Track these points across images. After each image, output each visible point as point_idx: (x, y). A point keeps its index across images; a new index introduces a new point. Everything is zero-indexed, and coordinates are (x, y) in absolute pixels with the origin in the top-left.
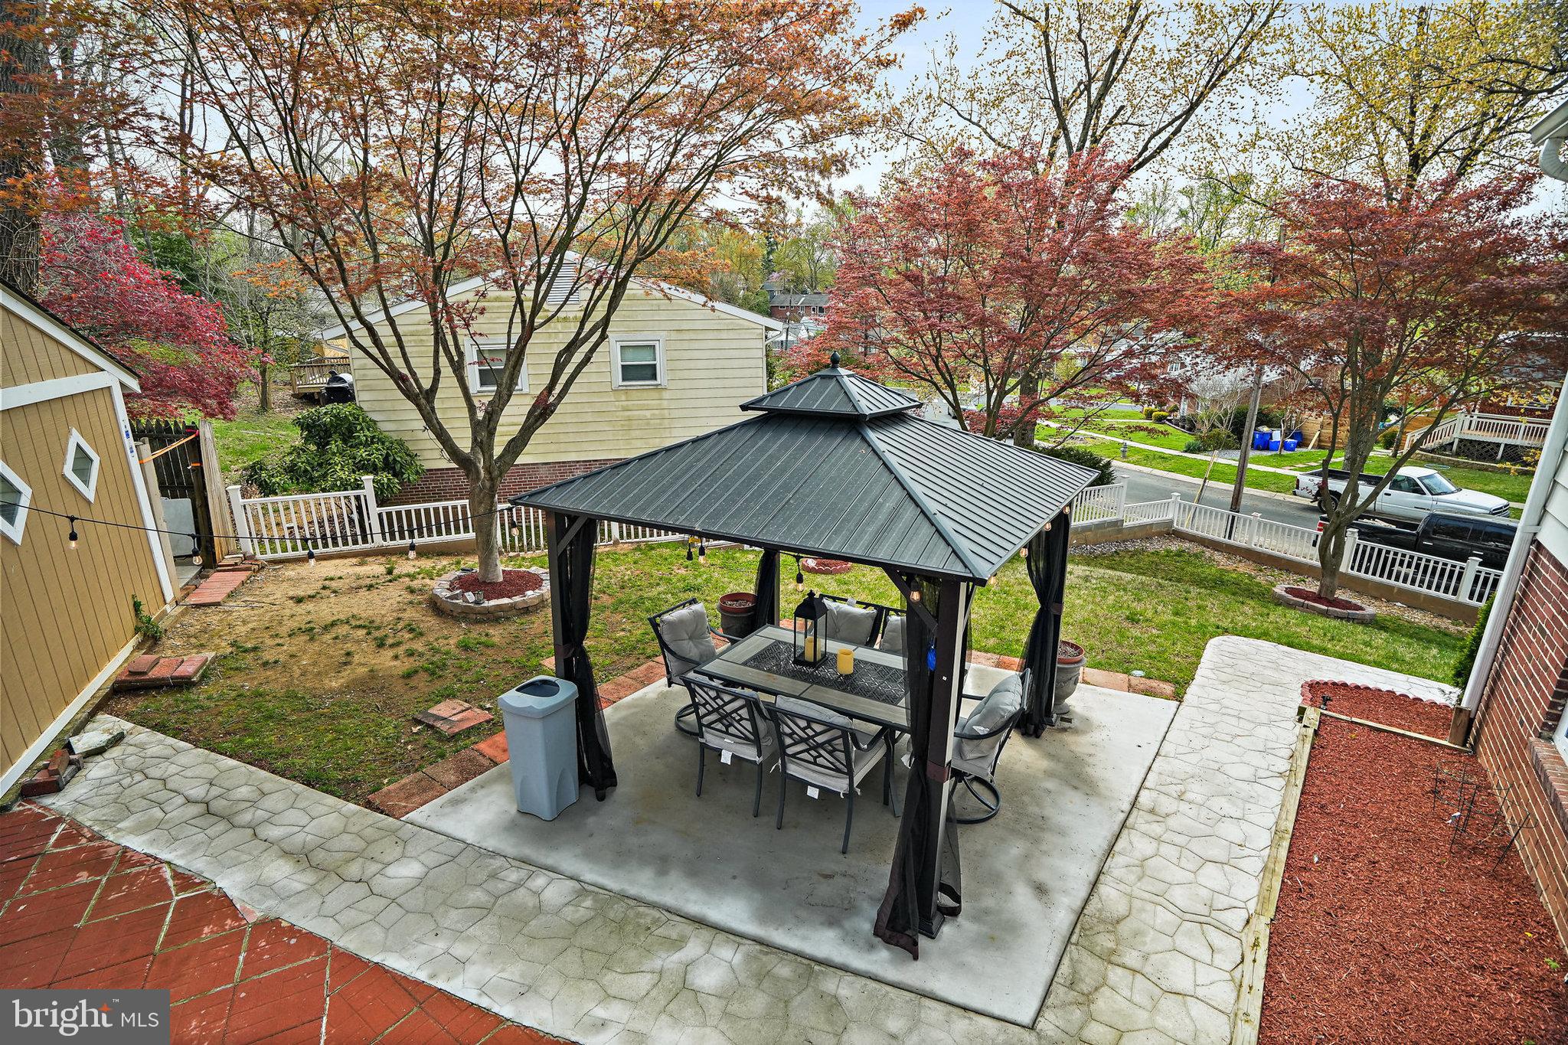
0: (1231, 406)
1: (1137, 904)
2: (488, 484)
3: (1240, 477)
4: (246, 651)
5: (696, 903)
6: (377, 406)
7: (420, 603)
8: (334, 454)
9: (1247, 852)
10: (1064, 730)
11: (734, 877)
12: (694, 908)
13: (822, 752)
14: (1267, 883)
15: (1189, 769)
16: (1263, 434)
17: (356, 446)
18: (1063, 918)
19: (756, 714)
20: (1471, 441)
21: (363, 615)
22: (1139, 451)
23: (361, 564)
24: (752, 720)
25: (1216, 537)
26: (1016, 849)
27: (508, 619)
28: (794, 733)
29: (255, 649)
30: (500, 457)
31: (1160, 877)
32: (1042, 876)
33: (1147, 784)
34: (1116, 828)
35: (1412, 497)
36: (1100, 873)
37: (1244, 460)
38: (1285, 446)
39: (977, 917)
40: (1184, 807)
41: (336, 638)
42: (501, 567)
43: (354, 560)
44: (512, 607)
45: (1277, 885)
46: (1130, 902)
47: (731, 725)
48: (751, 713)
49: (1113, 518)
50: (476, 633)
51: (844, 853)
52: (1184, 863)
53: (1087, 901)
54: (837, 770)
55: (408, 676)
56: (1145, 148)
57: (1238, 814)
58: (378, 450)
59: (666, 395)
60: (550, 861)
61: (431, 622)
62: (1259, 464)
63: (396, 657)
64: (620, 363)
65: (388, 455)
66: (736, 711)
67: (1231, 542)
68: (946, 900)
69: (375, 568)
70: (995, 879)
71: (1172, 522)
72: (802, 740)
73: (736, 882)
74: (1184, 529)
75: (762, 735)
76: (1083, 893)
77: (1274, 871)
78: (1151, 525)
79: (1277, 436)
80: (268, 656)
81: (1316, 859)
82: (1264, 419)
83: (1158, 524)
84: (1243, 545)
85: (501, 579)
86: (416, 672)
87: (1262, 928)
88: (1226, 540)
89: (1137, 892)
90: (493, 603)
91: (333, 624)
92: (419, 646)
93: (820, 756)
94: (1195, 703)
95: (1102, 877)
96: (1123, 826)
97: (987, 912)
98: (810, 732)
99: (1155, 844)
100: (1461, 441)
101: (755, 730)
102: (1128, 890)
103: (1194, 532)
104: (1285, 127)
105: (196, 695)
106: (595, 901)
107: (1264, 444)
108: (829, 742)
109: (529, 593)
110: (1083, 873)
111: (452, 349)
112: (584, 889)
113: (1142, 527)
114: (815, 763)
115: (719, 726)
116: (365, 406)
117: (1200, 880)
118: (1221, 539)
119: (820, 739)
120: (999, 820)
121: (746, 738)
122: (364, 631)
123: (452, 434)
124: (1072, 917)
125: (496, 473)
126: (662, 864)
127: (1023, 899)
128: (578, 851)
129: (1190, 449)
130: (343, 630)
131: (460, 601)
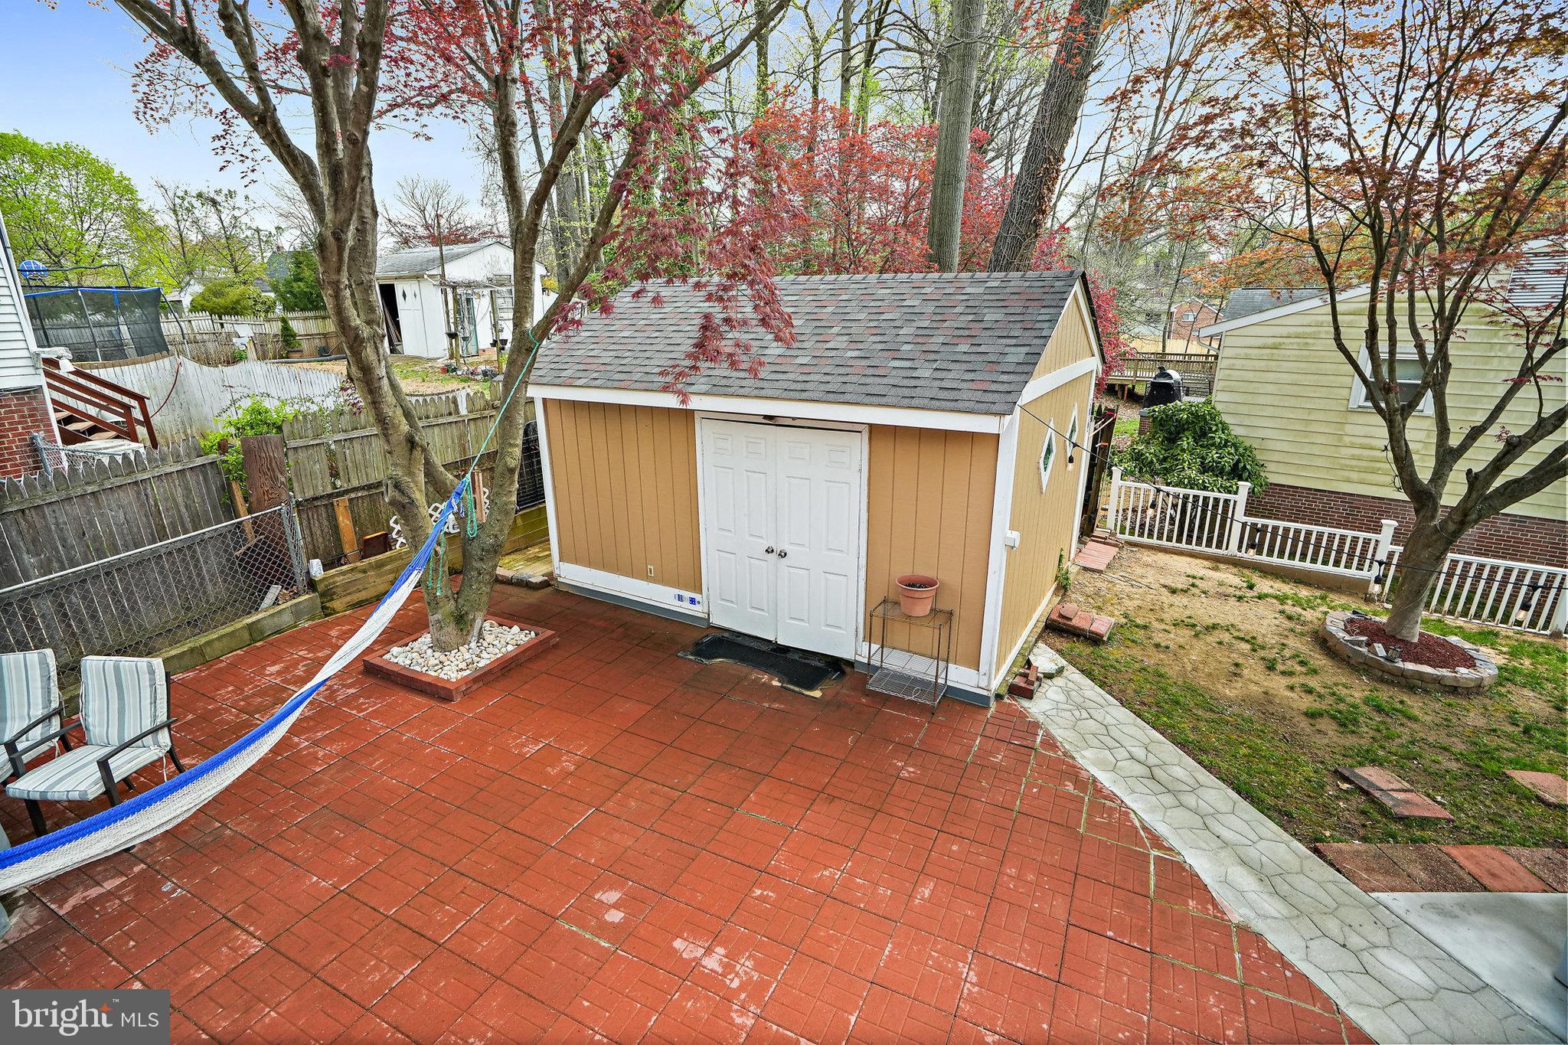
4: (1137, 626)
6: (1232, 408)
7: (1302, 634)
8: (1183, 450)
17: (1207, 447)
21: (1242, 628)
23: (1213, 569)
27: (1426, 691)
29: (1145, 627)
41: (1220, 643)
42: (1419, 629)
43: (1206, 563)
44: (1438, 680)
50: (1385, 695)
55: (1312, 715)
58: (1229, 454)
61: (1319, 660)
63: (1292, 688)
65: (1239, 461)
69: (1230, 577)
80: (1159, 638)
85: (1416, 640)
86: (1321, 715)
90: (1410, 666)
91: (1214, 627)
92: (1313, 683)
105: (1103, 650)
109: (1463, 670)
116: (1219, 407)
122: (1248, 647)
125: (1474, 516)
130: (1226, 637)
131: (1364, 650)
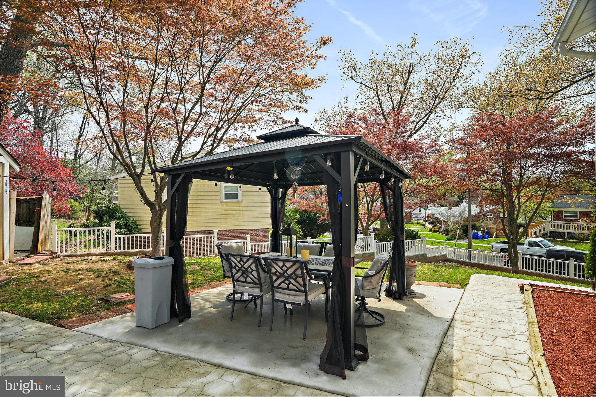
0: (461, 224)
1: (464, 354)
2: (159, 213)
3: (470, 247)
4: (33, 277)
5: (218, 358)
6: (126, 206)
7: (123, 265)
9: (516, 333)
10: (413, 297)
11: (243, 348)
12: (216, 361)
13: (292, 281)
14: (533, 341)
15: (476, 307)
16: (475, 233)
17: (114, 219)
18: (426, 361)
19: (259, 268)
20: (554, 232)
21: (95, 268)
22: (428, 241)
24: (257, 271)
25: (464, 260)
26: (396, 336)
28: (277, 271)
29: (38, 277)
30: (165, 202)
31: (475, 343)
32: (410, 345)
33: (457, 312)
34: (446, 327)
35: (538, 249)
36: (442, 343)
37: (470, 243)
38: (484, 237)
39: (379, 361)
40: (477, 319)
41: (78, 274)
43: (101, 257)
45: (539, 341)
46: (462, 354)
47: (248, 276)
48: (257, 267)
49: (423, 253)
51: (304, 339)
52: (485, 337)
53: (437, 354)
54: (299, 291)
55: (106, 286)
56: (415, 127)
57: (506, 320)
58: (123, 220)
59: (242, 205)
60: (144, 343)
61: (125, 271)
62: (475, 243)
63: (103, 281)
64: (224, 192)
65: (127, 223)
66: (249, 267)
67: (471, 261)
68: (359, 353)
69: (109, 258)
70: (386, 347)
71: (446, 255)
72: (282, 275)
73: (243, 350)
74: (452, 258)
75: (263, 281)
76: (435, 351)
77: (535, 336)
78: (438, 256)
79: (480, 233)
80: (43, 279)
81: (555, 331)
82: (474, 227)
83: (440, 256)
84: (476, 262)
86: (110, 285)
87: (539, 357)
88: (469, 261)
89: (463, 349)
91: (79, 270)
92: (116, 277)
93: (290, 283)
94: (472, 289)
95: (443, 345)
96: (450, 326)
97: (383, 359)
98: (285, 268)
99: (468, 332)
100: (550, 232)
101: (259, 278)
102: (459, 349)
103: (455, 259)
104: (461, 123)
106: (162, 358)
107: (476, 237)
108: (294, 273)
110: (433, 343)
111: (152, 163)
112: (157, 352)
113: (434, 257)
114: (288, 289)
115: (242, 279)
116: (121, 206)
117: (496, 344)
118: (467, 260)
119: (290, 272)
120: (385, 326)
121: (255, 283)
122: (93, 272)
123: (147, 194)
124: (431, 361)
125: (163, 207)
126: (205, 343)
127: (402, 354)
128: (161, 339)
129: (448, 240)
130: (83, 272)
